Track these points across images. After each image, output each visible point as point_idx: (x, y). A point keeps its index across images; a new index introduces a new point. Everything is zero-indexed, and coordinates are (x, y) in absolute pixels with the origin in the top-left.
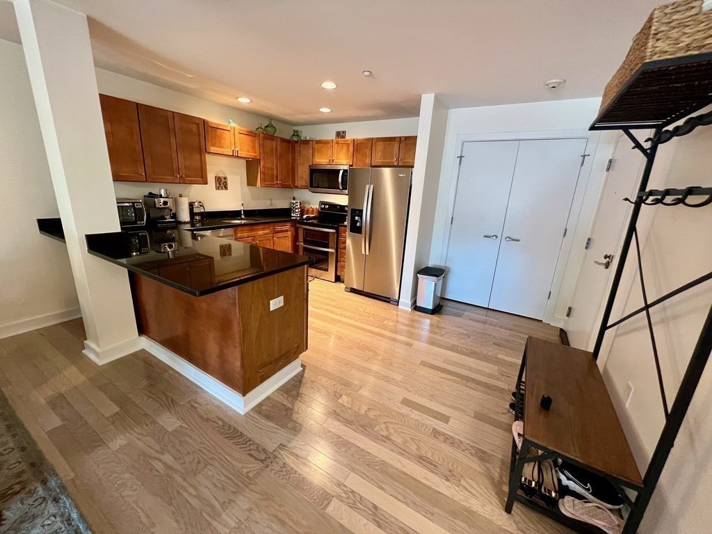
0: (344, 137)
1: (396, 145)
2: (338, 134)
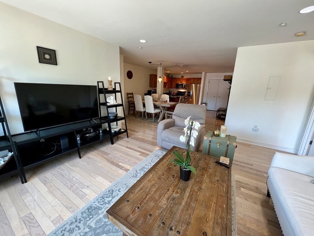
0: (183, 77)
1: (196, 79)
2: (182, 76)
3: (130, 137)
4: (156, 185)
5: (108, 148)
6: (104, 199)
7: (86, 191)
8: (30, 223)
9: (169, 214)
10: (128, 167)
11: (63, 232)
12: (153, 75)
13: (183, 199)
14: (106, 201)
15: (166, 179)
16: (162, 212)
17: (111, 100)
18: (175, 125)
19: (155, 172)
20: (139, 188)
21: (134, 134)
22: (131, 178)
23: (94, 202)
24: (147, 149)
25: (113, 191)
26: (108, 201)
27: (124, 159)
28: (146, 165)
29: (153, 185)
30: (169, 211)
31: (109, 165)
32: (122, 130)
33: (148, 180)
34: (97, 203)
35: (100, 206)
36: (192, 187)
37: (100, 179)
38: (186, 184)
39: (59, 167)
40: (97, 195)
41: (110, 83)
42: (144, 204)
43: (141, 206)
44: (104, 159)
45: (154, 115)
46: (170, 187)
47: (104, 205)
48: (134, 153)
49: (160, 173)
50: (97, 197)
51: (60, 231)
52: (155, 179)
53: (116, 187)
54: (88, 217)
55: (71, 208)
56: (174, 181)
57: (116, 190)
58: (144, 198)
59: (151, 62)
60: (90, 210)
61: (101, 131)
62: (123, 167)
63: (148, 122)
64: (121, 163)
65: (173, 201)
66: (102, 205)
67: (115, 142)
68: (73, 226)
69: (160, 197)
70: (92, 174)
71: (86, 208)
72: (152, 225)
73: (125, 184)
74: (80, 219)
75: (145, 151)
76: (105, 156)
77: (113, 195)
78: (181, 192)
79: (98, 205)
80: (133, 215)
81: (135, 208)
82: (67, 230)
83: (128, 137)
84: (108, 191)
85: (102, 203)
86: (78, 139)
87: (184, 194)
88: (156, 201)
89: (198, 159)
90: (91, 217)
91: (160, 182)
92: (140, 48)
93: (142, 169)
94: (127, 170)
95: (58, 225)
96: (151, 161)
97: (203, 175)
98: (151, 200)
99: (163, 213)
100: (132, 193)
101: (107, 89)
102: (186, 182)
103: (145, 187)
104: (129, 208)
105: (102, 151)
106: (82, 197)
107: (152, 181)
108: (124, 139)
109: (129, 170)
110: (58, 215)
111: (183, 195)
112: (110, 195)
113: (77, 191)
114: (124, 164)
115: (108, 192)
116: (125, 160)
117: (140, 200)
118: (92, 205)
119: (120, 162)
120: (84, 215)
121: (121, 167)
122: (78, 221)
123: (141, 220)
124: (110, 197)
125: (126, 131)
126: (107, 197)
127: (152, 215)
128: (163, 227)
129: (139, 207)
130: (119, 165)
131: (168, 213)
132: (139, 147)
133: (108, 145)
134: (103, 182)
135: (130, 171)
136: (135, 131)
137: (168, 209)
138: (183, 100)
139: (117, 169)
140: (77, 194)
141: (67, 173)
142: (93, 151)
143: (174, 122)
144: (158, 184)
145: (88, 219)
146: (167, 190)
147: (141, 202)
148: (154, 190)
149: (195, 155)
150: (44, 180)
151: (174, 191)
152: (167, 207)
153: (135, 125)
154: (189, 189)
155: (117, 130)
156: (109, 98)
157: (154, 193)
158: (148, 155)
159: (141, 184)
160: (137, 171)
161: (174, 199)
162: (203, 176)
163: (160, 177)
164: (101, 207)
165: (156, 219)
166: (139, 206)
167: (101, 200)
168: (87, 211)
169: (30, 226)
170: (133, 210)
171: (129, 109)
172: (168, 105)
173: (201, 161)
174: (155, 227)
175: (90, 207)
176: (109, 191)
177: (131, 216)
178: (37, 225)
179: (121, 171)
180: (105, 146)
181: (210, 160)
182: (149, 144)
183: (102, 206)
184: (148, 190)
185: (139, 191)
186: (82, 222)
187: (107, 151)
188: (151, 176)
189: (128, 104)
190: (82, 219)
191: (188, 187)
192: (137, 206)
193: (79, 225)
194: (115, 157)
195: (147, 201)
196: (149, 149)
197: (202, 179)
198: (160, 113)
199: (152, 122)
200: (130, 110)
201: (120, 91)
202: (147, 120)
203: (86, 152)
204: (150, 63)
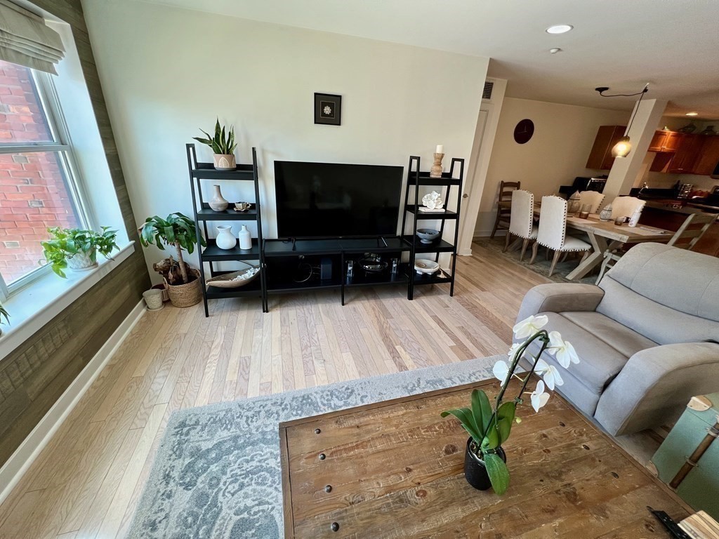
3: (456, 295)
4: (393, 439)
5: (396, 304)
6: (332, 397)
7: (319, 366)
8: (243, 370)
9: (362, 520)
10: (408, 362)
11: (262, 407)
12: (612, 127)
13: (423, 521)
14: (332, 402)
15: (427, 441)
16: (353, 503)
17: (432, 200)
18: (598, 309)
19: (415, 410)
20: (357, 422)
21: (471, 293)
22: (398, 387)
23: (316, 393)
24: (479, 340)
25: (353, 391)
26: (335, 405)
27: (412, 342)
28: (450, 379)
29: (385, 436)
30: (369, 514)
31: (378, 338)
32: (442, 276)
33: (386, 416)
34: (318, 396)
35: (320, 404)
36: (477, 513)
37: (347, 358)
38: (468, 494)
39: (310, 306)
40: (327, 384)
41: (438, 160)
42: (338, 459)
43: (330, 458)
44: (376, 323)
45: (556, 256)
46: (417, 468)
47: (326, 407)
48: (440, 338)
49: (426, 419)
50: (324, 387)
51: (260, 403)
52: (401, 427)
53: (362, 388)
54: (297, 410)
55: (287, 380)
56: (442, 461)
57: (359, 394)
58: (347, 447)
59: (606, 89)
60: (304, 401)
61: (394, 265)
62: (399, 357)
63: (533, 270)
64: (403, 347)
65: (397, 502)
66: (324, 405)
67: (418, 296)
68: (274, 409)
69: (376, 471)
70: (342, 342)
71: (303, 394)
72: (316, 510)
73: (380, 394)
74: (286, 405)
75: (471, 344)
76: (381, 317)
77: (349, 400)
78: (434, 502)
79: (318, 400)
80: (306, 463)
81: (318, 453)
82: (266, 408)
83: (451, 295)
84: (346, 386)
85: (326, 402)
86: (350, 268)
87: (436, 511)
88: (364, 473)
89: (581, 454)
90: (299, 412)
91: (407, 439)
92: (553, 51)
93: (434, 383)
94: (402, 367)
95: (263, 394)
96: (467, 375)
97: (552, 511)
98: (355, 463)
99: (356, 507)
100: (337, 422)
101: (428, 174)
102: (472, 489)
103: (369, 427)
104: (310, 446)
105: (383, 304)
106: (309, 372)
107: (391, 426)
108: (440, 296)
109: (406, 369)
110: (270, 380)
111: (432, 512)
112: (343, 397)
113: (307, 360)
114: (405, 351)
115: (344, 389)
116: (413, 344)
117: (339, 446)
118: (311, 394)
119: (401, 344)
120: (294, 403)
121: (395, 355)
122: (283, 407)
123: (309, 483)
124: (342, 400)
125: (450, 279)
126: (337, 397)
127: (333, 491)
128: (329, 531)
129: (324, 457)
130: (395, 348)
131: (362, 516)
132: (462, 328)
133: (402, 297)
134: (349, 366)
135: (406, 372)
136: (477, 286)
137: (370, 510)
138: (706, 227)
139: (387, 355)
140: (305, 363)
141: (312, 323)
142: (368, 300)
143: (600, 299)
144: (399, 439)
145: (294, 413)
146: (405, 469)
147: (337, 451)
148: (379, 447)
149: (584, 438)
150: (284, 318)
151: (419, 483)
152: (372, 503)
153: (489, 270)
154: (463, 511)
155: (429, 271)
156: (429, 195)
157: (374, 453)
158: (472, 357)
159: (368, 415)
160: (421, 381)
161: (401, 501)
162: (547, 516)
163: (418, 428)
164: (320, 408)
165: (332, 506)
166: (327, 454)
167: (327, 395)
168: (300, 399)
169: (241, 374)
170: (313, 453)
171: (497, 223)
172: (621, 236)
173: (587, 469)
174: (318, 518)
175: (308, 396)
176: (347, 389)
177: (303, 461)
178: (246, 378)
179: (390, 364)
180: (393, 296)
181: (634, 489)
182: (494, 331)
183: (322, 407)
184: (367, 437)
185: (352, 427)
186: (286, 412)
187: (391, 310)
188: (401, 413)
189: (496, 210)
190: (289, 407)
191: (466, 504)
192: (324, 453)
193: (280, 412)
194: (397, 329)
195: (349, 458)
196: (485, 345)
197: (532, 519)
198: (587, 254)
199: (546, 274)
200: (499, 227)
201: (459, 182)
202: (532, 264)
203: (357, 297)
204: (601, 90)
